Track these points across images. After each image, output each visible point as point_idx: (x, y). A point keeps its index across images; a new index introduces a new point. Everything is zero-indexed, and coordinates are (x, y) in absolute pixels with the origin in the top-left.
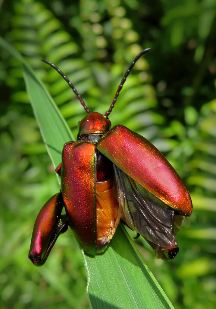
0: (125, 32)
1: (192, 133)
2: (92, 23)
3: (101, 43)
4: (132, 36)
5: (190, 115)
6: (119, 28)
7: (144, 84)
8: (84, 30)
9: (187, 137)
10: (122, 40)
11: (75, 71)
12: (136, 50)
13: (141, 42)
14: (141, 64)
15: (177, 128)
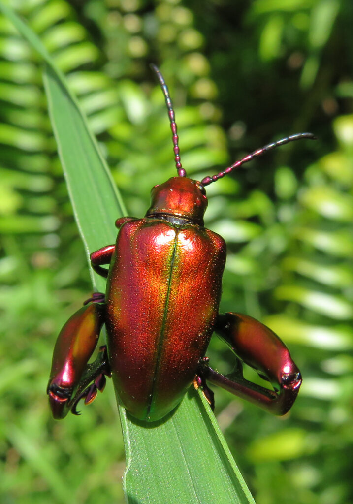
0: (180, 31)
1: (286, 213)
2: (123, 13)
3: (137, 48)
4: (192, 39)
5: (285, 182)
6: (170, 22)
7: (208, 123)
8: (110, 24)
9: (277, 220)
10: (174, 44)
11: (91, 93)
12: (197, 64)
13: (207, 51)
14: (205, 89)
15: (259, 203)
